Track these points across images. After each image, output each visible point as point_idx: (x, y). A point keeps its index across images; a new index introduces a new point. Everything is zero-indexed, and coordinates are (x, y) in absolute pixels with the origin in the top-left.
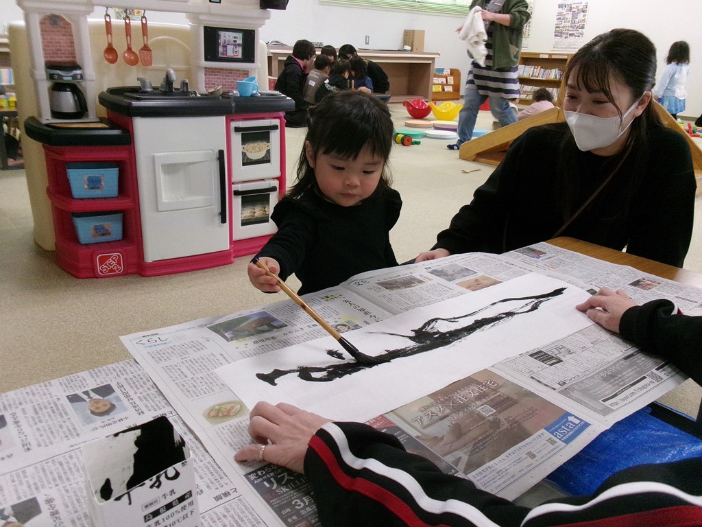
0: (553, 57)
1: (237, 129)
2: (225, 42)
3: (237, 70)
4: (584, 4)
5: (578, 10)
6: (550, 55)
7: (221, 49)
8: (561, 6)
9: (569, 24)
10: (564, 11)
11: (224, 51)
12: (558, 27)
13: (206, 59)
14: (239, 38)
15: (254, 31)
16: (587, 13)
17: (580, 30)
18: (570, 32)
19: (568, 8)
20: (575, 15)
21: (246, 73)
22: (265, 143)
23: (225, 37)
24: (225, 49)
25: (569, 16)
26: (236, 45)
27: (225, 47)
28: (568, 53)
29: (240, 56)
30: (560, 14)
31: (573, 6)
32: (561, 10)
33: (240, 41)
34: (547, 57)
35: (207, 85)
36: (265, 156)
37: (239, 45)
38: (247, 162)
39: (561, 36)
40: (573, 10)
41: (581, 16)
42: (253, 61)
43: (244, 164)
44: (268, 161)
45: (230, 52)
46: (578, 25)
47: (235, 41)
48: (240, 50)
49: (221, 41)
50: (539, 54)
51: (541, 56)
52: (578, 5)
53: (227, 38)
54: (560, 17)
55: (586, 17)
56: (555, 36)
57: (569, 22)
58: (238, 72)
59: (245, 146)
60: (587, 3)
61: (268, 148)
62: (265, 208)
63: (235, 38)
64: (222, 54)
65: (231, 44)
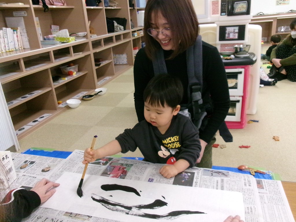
2: (229, 32)
7: (227, 35)
11: (228, 36)
13: (220, 40)
14: (237, 29)
15: (245, 25)
22: (235, 80)
24: (229, 35)
26: (234, 33)
27: (229, 34)
29: (237, 37)
33: (237, 31)
36: (235, 86)
37: (236, 33)
42: (243, 39)
44: (236, 88)
45: (231, 36)
47: (234, 31)
48: (237, 35)
49: (227, 32)
53: (230, 30)
61: (236, 82)
62: (233, 109)
63: (234, 29)
65: (232, 32)
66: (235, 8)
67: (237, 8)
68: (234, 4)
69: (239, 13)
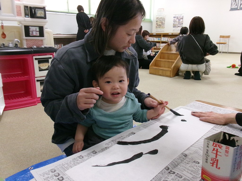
0: (173, 34)
1: (36, 59)
2: (32, 31)
3: (38, 40)
4: (182, 16)
5: (180, 18)
6: (172, 33)
7: (31, 33)
8: (174, 17)
9: (178, 23)
10: (175, 19)
11: (32, 33)
12: (174, 24)
13: (26, 36)
15: (43, 27)
16: (183, 19)
17: (182, 25)
18: (178, 26)
19: (177, 18)
20: (179, 20)
21: (42, 40)
22: (47, 63)
23: (32, 29)
25: (178, 20)
27: (32, 32)
28: (178, 32)
29: (38, 35)
30: (174, 20)
31: (178, 17)
32: (174, 19)
33: (38, 30)
34: (171, 34)
35: (27, 44)
36: (48, 68)
37: (37, 31)
38: (41, 70)
39: (175, 27)
40: (178, 18)
41: (181, 20)
42: (43, 37)
43: (40, 71)
45: (34, 34)
46: (181, 23)
47: (36, 30)
48: (38, 33)
49: (31, 30)
50: (168, 33)
51: (169, 34)
52: (180, 17)
53: (33, 29)
54: (174, 21)
55: (183, 21)
56: (173, 27)
57: (177, 22)
58: (39, 40)
59: (40, 65)
60: (183, 16)
61: (49, 65)
63: (36, 29)
64: (32, 34)
65: (34, 31)
66: (36, 13)
67: (38, 13)
68: (35, 10)
69: (39, 17)
